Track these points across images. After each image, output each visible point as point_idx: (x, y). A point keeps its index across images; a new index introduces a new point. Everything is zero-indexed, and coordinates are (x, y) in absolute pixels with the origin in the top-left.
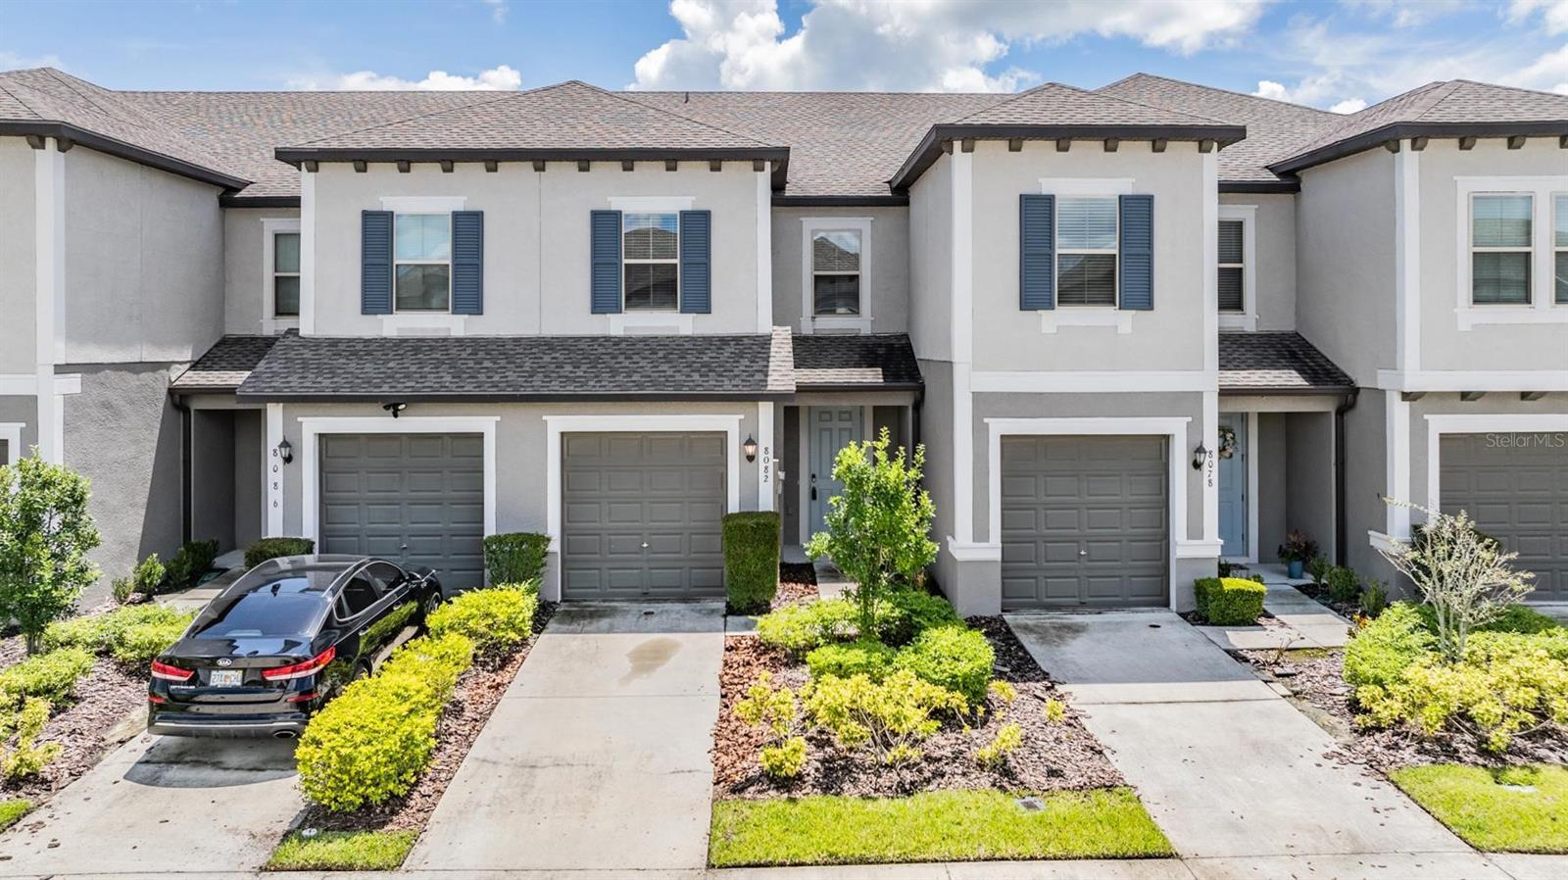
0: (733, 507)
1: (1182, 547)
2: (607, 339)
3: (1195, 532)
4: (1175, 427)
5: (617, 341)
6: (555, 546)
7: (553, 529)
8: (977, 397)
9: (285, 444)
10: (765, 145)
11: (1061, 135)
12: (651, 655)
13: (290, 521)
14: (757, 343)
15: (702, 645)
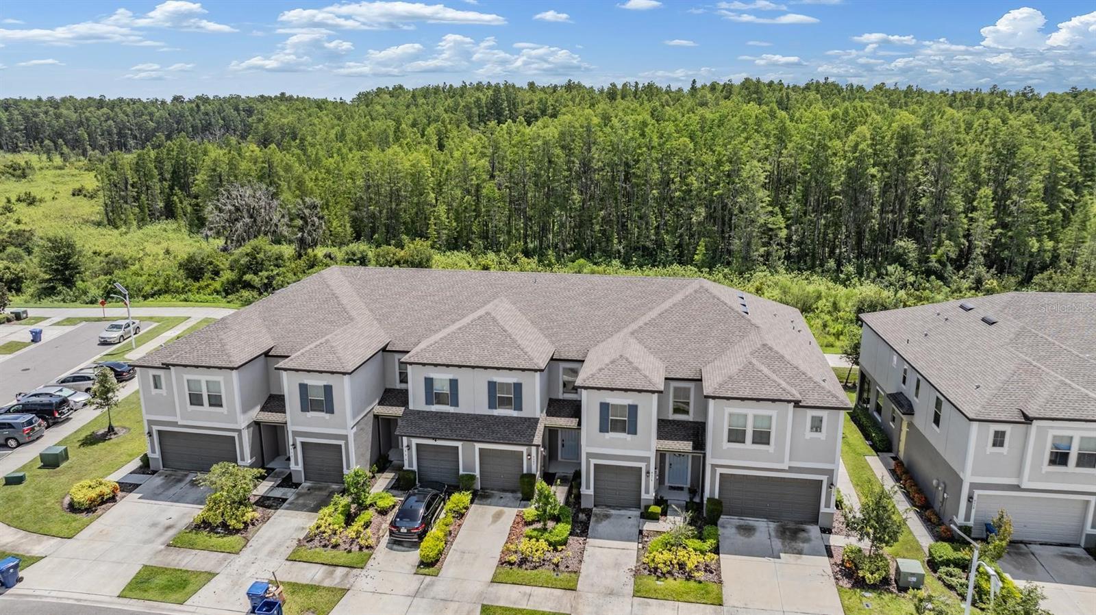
0: (525, 472)
1: (644, 496)
2: (493, 416)
3: (647, 492)
4: (643, 465)
5: (497, 417)
6: (478, 476)
7: (477, 473)
8: (587, 453)
9: (408, 446)
10: (536, 368)
11: (612, 389)
12: (497, 516)
13: (411, 464)
14: (534, 421)
15: (511, 513)
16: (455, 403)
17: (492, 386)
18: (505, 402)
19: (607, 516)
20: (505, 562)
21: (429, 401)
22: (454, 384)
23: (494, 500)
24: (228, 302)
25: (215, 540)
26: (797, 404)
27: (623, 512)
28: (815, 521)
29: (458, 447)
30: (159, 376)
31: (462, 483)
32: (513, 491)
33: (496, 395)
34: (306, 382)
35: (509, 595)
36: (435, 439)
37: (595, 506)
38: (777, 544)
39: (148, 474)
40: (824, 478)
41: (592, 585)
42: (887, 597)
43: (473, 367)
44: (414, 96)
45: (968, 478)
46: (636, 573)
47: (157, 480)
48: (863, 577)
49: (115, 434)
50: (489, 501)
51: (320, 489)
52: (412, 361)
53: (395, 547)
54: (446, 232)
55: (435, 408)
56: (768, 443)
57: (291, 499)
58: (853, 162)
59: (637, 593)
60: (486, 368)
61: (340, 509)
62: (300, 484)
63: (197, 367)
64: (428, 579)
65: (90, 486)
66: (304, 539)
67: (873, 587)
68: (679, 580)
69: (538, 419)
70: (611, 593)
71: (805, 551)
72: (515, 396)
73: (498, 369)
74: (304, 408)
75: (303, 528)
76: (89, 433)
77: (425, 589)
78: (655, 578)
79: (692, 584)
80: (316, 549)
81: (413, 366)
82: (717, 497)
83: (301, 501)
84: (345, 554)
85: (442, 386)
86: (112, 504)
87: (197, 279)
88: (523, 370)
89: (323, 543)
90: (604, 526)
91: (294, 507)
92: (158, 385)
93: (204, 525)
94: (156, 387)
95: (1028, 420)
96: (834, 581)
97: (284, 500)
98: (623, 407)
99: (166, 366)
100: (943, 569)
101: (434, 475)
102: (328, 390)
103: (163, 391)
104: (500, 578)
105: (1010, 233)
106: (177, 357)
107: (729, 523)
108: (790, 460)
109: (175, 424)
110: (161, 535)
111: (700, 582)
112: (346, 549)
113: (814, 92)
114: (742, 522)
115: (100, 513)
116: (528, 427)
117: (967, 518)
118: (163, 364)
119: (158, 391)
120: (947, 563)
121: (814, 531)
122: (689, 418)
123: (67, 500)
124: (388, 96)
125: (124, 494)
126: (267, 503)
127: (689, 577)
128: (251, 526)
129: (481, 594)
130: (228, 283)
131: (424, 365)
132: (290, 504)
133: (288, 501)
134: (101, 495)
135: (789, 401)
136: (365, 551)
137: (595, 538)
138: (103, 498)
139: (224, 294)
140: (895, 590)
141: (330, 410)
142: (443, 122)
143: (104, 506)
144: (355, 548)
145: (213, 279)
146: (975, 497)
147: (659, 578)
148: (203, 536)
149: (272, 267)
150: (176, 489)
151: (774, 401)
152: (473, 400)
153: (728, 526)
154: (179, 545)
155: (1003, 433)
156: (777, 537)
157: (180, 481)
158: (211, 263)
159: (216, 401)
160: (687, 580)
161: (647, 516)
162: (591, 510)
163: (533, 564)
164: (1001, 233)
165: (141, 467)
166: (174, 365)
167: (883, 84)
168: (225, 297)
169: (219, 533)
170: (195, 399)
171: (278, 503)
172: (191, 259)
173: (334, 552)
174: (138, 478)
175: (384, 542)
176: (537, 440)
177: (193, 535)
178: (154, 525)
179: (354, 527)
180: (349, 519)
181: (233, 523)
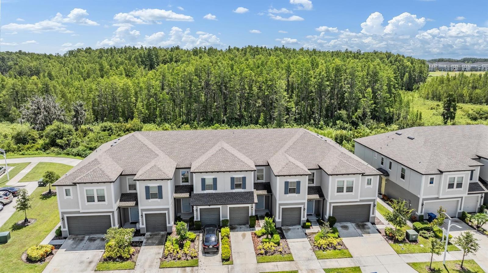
0: (250, 215)
1: (302, 219)
3: (304, 217)
4: (302, 206)
5: (234, 193)
6: (229, 220)
7: (228, 218)
8: (279, 204)
9: (196, 210)
10: (253, 169)
11: (290, 176)
12: (244, 236)
13: (197, 218)
14: (252, 193)
15: (249, 234)
16: (215, 188)
17: (232, 179)
18: (238, 186)
19: (289, 230)
20: (259, 254)
21: (203, 189)
22: (215, 180)
23: (239, 229)
24: (47, 154)
25: (118, 265)
26: (363, 175)
27: (294, 227)
28: (368, 221)
29: (220, 208)
30: (69, 190)
31: (225, 224)
32: (244, 225)
33: (234, 184)
34: (149, 185)
35: (269, 266)
36: (209, 205)
37: (282, 226)
38: (359, 231)
39: (62, 239)
40: (372, 203)
41: (299, 258)
42: (407, 245)
43: (224, 172)
44: (101, 52)
45: (422, 197)
46: (314, 250)
47: (70, 242)
48: (398, 239)
49: (29, 222)
50: (236, 230)
51: (156, 235)
52: (196, 171)
53: (207, 255)
54: (142, 115)
55: (206, 192)
56: (352, 191)
57: (145, 241)
58: (320, 80)
59: (318, 258)
60: (230, 172)
61: (174, 242)
62: (145, 234)
63: (92, 183)
64: (230, 266)
65: (37, 249)
66: (163, 257)
67: (401, 242)
68: (332, 250)
69: (253, 192)
70: (309, 259)
71: (370, 232)
72: (242, 183)
73: (235, 171)
74: (148, 198)
75: (159, 253)
76: (13, 224)
77: (231, 270)
78: (322, 251)
79: (337, 251)
80: (169, 261)
81: (196, 173)
82: (331, 216)
83: (150, 241)
84: (186, 261)
85: (209, 182)
86: (51, 256)
87: (24, 144)
88: (246, 171)
89: (173, 258)
90: (289, 234)
91: (147, 244)
92: (68, 194)
93: (109, 259)
94: (67, 195)
95: (441, 172)
96: (387, 242)
97: (142, 242)
98: (294, 182)
99: (75, 184)
100: (421, 232)
101: (208, 222)
102: (160, 188)
103: (71, 197)
104: (260, 261)
105: (378, 106)
106: (80, 179)
107: (337, 226)
108: (360, 197)
109: (79, 212)
110: (88, 266)
111: (340, 250)
112: (185, 259)
113: (280, 51)
114: (342, 225)
115: (48, 261)
116: (250, 196)
117: (421, 212)
118: (73, 183)
119: (68, 197)
120: (422, 229)
122: (314, 185)
123: (24, 257)
124: (84, 53)
125: (55, 250)
126: (134, 244)
127: (335, 248)
128: (133, 256)
129: (256, 268)
130: (45, 145)
131: (201, 172)
132: (145, 243)
133: (144, 242)
134: (46, 252)
135: (360, 174)
136: (194, 259)
137: (289, 239)
138: (47, 254)
139: (43, 150)
140: (408, 242)
141: (161, 197)
142: (126, 64)
143: (48, 257)
144: (189, 258)
145: (34, 143)
146: (424, 204)
147: (323, 251)
148: (111, 264)
149: (69, 135)
150: (82, 244)
151: (354, 174)
152: (224, 186)
154: (101, 270)
155: (433, 178)
156: (357, 228)
157: (82, 240)
158: (30, 135)
159: (101, 199)
160: (335, 250)
161: (305, 227)
162: (281, 228)
163: (271, 253)
164: (375, 106)
165: (56, 237)
166: (79, 183)
167: (303, 48)
168: (44, 151)
169: (118, 261)
170: (90, 199)
171: (139, 244)
172: (18, 134)
173: (180, 261)
174: (58, 242)
175: (200, 254)
176: (256, 201)
177: (106, 264)
178: (82, 262)
179: (185, 249)
180: (181, 246)
181: (126, 255)
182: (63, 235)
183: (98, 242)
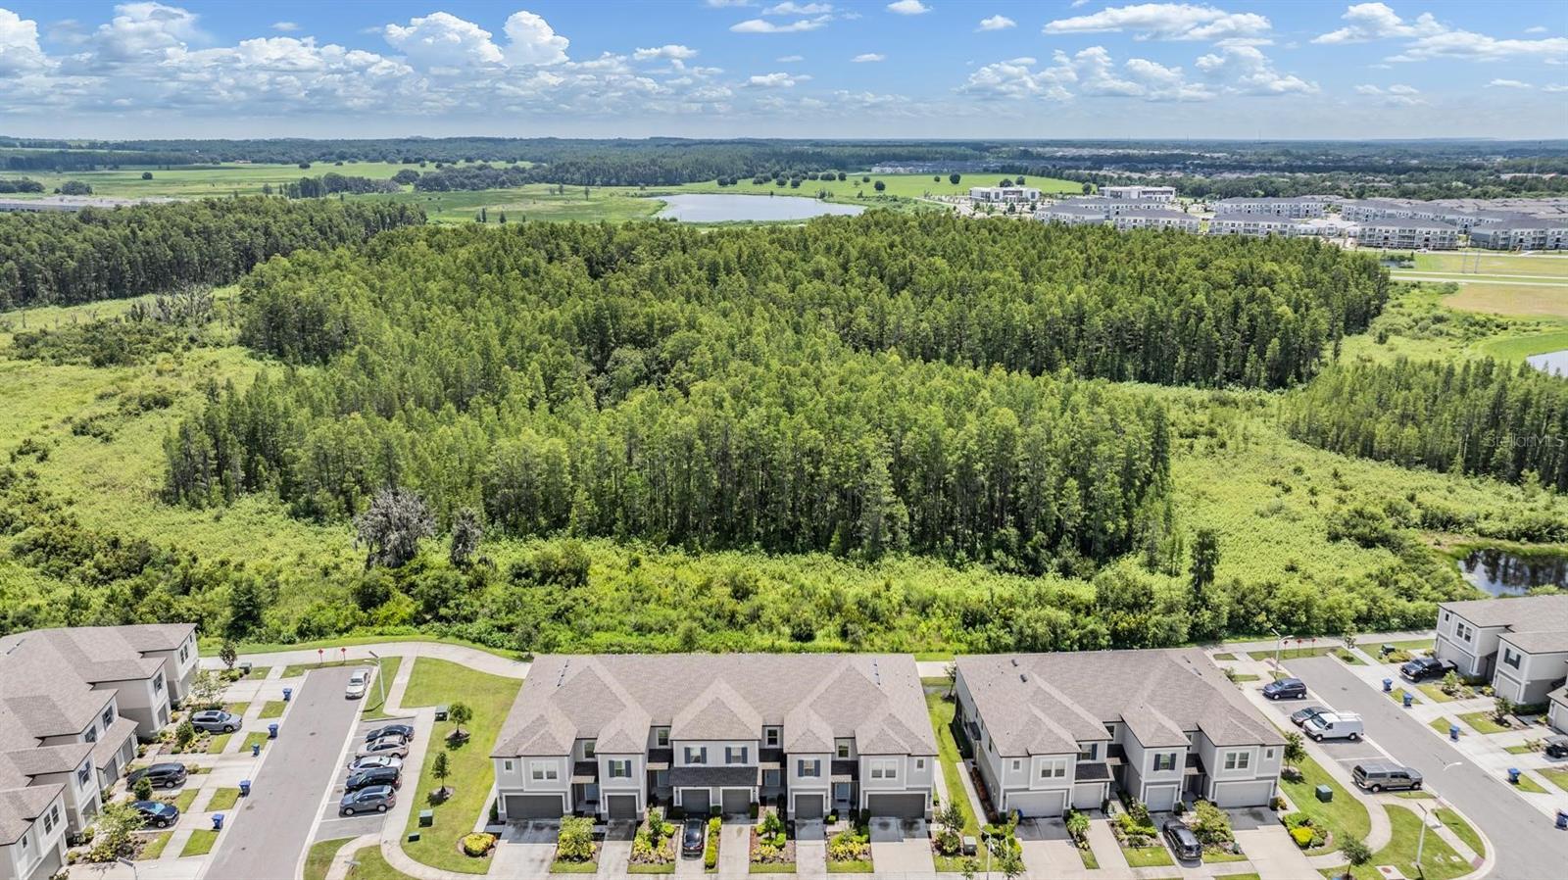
0: (751, 802)
1: (825, 811)
2: (729, 768)
3: (827, 808)
4: (824, 793)
5: (732, 768)
7: (722, 806)
8: (791, 788)
9: (676, 791)
10: (757, 739)
11: (805, 753)
12: (740, 831)
13: (678, 802)
14: (755, 770)
15: (747, 828)
16: (705, 762)
17: (728, 750)
18: (737, 759)
19: (805, 825)
20: (753, 861)
21: (687, 761)
22: (704, 750)
23: (735, 821)
24: (423, 634)
25: (577, 866)
26: (909, 755)
27: (813, 822)
28: (922, 816)
29: (708, 790)
30: (510, 762)
31: (713, 813)
32: (743, 814)
33: (731, 756)
34: (612, 760)
35: (762, 878)
36: (695, 786)
37: (797, 819)
38: (902, 832)
39: (500, 825)
40: (927, 792)
41: (804, 869)
42: (957, 860)
43: (715, 740)
45: (1003, 787)
46: (827, 859)
47: (511, 829)
48: (947, 849)
49: (448, 795)
50: (732, 821)
51: (622, 824)
52: (677, 739)
53: (687, 859)
55: (692, 765)
56: (894, 777)
57: (608, 833)
59: (829, 871)
60: (724, 741)
61: (646, 838)
62: (608, 822)
63: (540, 756)
65: (476, 839)
66: (631, 859)
67: (952, 854)
68: (850, 861)
69: (758, 766)
70: (815, 872)
71: (916, 836)
72: (742, 756)
73: (732, 740)
74: (612, 775)
75: (626, 853)
76: (427, 795)
78: (838, 861)
79: (857, 862)
80: (639, 865)
81: (677, 742)
82: (867, 809)
83: (614, 834)
84: (660, 866)
85: (696, 752)
86: (493, 849)
87: (376, 607)
88: (747, 741)
89: (644, 861)
90: (804, 832)
91: (611, 838)
92: (510, 768)
93: (565, 857)
94: (508, 769)
95: (1030, 756)
96: (932, 852)
97: (604, 834)
98: (811, 762)
99: (519, 757)
100: (989, 840)
101: (693, 809)
102: (628, 763)
103: (513, 772)
104: (753, 870)
106: (527, 751)
108: (907, 785)
109: (521, 791)
110: (540, 866)
111: (861, 861)
112: (659, 863)
114: (882, 821)
115: (490, 855)
116: (752, 773)
117: (1003, 808)
118: (515, 755)
119: (508, 772)
120: (991, 836)
121: (922, 822)
122: (849, 758)
123: (460, 848)
125: (496, 841)
126: (594, 838)
127: (855, 859)
128: (594, 855)
130: (416, 613)
131: (684, 741)
132: (609, 836)
133: (607, 835)
134: (487, 844)
135: (905, 754)
136: (671, 863)
137: (800, 840)
138: (488, 846)
139: (414, 624)
140: (963, 855)
141: (629, 774)
143: (490, 851)
144: (664, 862)
146: (1007, 797)
148: (567, 864)
150: (527, 834)
151: (896, 755)
152: (716, 759)
153: (874, 822)
154: (557, 872)
155: (1018, 763)
156: (901, 828)
157: (526, 827)
159: (552, 776)
161: (827, 822)
162: (795, 822)
163: (769, 860)
165: (491, 820)
166: (523, 756)
169: (577, 861)
170: (538, 776)
171: (601, 837)
172: (365, 585)
173: (652, 866)
174: (496, 828)
175: (679, 855)
176: (759, 782)
177: (561, 865)
178: (532, 860)
179: (660, 848)
180: (655, 844)
181: (585, 854)
182: (500, 819)
183: (546, 831)
